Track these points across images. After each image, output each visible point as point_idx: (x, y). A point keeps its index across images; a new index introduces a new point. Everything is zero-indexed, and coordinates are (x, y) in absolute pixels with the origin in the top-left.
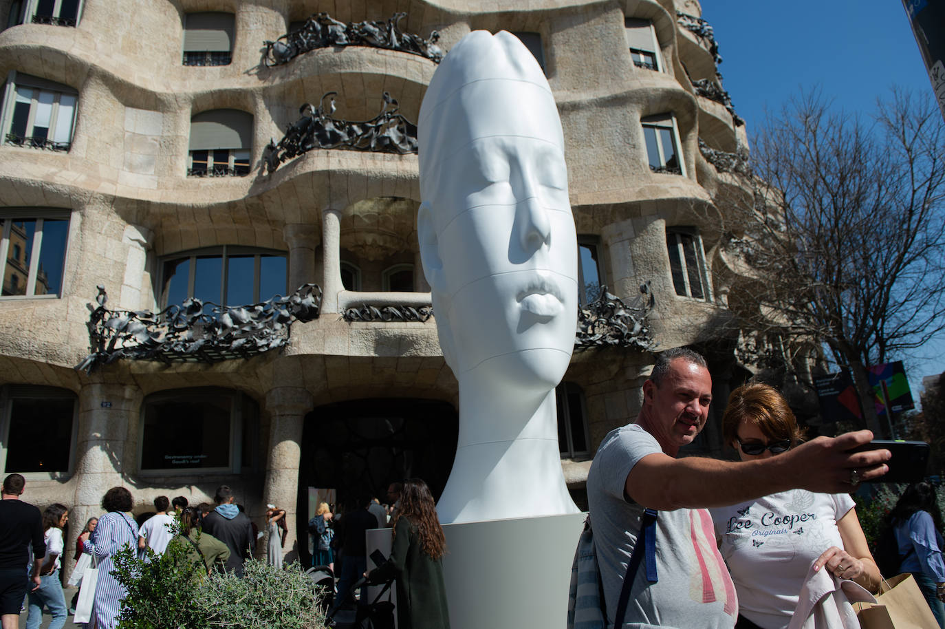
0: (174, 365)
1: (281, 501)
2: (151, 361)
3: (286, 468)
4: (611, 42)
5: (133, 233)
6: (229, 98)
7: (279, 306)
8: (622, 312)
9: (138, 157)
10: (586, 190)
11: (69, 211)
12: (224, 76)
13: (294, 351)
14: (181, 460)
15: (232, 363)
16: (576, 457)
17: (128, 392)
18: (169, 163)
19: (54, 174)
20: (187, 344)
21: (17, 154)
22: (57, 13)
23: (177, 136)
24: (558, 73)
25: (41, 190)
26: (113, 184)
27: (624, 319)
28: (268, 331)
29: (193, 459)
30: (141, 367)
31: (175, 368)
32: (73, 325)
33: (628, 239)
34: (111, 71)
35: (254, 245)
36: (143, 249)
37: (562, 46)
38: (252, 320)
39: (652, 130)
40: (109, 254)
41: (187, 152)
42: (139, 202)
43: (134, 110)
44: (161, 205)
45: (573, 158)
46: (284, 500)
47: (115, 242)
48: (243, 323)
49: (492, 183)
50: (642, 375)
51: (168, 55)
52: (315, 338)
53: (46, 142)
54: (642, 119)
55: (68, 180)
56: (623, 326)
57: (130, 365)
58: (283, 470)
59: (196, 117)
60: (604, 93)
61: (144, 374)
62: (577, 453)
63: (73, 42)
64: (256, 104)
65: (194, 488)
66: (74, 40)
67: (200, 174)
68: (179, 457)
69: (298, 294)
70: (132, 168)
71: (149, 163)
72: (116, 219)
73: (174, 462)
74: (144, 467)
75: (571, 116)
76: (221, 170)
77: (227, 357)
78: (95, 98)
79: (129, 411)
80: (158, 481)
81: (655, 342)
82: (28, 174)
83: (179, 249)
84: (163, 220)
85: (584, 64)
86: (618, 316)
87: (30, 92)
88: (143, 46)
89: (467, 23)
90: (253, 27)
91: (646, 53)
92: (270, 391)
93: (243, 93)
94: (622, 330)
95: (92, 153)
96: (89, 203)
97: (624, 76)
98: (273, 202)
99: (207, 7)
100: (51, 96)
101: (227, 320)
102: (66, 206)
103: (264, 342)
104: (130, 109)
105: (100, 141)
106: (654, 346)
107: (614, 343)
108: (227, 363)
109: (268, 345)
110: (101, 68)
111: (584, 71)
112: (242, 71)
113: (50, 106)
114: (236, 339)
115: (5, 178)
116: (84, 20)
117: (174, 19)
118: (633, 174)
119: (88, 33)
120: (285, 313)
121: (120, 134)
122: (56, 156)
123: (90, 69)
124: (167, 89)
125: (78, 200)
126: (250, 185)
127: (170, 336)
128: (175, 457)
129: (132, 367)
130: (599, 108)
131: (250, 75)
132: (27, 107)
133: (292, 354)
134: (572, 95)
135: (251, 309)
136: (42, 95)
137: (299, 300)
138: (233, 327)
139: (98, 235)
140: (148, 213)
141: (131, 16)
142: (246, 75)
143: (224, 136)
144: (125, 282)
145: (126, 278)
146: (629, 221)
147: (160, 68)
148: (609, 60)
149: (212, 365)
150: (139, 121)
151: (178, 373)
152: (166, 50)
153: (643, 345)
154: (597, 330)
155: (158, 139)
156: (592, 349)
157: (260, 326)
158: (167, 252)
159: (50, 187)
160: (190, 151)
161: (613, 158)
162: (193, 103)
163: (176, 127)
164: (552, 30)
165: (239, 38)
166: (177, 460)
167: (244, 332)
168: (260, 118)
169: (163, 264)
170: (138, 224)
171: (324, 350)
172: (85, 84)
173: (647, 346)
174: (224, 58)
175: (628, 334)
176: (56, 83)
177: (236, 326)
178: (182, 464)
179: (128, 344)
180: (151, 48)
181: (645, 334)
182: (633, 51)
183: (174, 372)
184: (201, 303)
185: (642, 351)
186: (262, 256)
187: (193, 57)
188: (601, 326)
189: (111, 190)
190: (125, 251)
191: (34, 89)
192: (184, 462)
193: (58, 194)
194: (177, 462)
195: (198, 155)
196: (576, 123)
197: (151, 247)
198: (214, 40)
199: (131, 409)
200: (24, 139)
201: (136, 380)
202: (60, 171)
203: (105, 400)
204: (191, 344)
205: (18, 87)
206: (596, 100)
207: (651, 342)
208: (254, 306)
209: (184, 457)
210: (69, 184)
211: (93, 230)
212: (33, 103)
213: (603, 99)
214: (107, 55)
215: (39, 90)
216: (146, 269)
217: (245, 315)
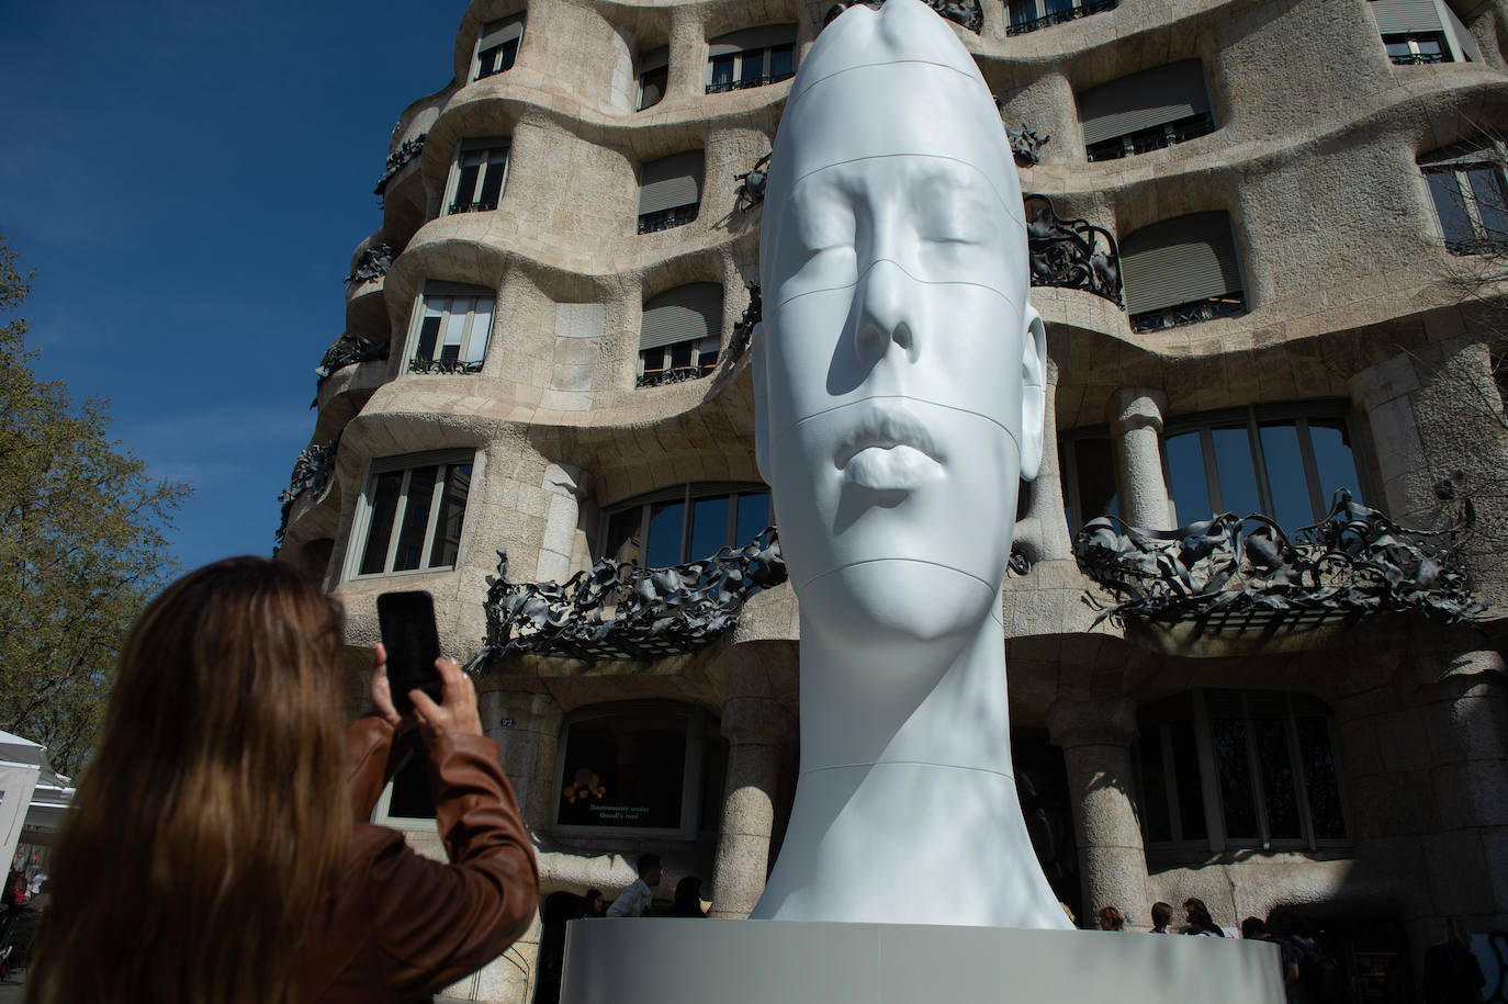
0: (599, 663)
1: (734, 889)
2: (568, 658)
3: (745, 834)
4: (1338, 35)
5: (558, 474)
6: (690, 266)
7: (728, 563)
8: (1387, 540)
9: (572, 369)
10: (1302, 312)
11: (472, 451)
12: (685, 238)
13: (745, 635)
14: (613, 812)
15: (677, 660)
16: (1319, 849)
17: (537, 705)
18: (611, 372)
19: (455, 403)
20: (592, 628)
21: (416, 383)
22: (477, 198)
23: (622, 333)
24: (1236, 113)
25: (437, 425)
26: (531, 408)
27: (1393, 554)
28: (708, 604)
29: (630, 812)
30: (553, 667)
31: (600, 669)
32: (465, 606)
33: (1406, 394)
34: (533, 257)
35: (726, 479)
36: (573, 496)
37: (1241, 68)
38: (685, 588)
39: (1446, 175)
40: (523, 507)
41: (637, 353)
42: (562, 429)
43: (568, 305)
44: (592, 431)
45: (1274, 258)
46: (739, 888)
47: (531, 489)
48: (669, 593)
49: (817, 252)
50: (1454, 672)
51: (615, 224)
52: (778, 613)
53: (457, 364)
54: (1419, 160)
55: (470, 410)
56: (1388, 569)
57: (537, 663)
58: (739, 837)
59: (648, 304)
60: (1328, 126)
61: (557, 678)
62: (1324, 843)
63: (487, 228)
64: (724, 268)
65: (618, 858)
66: (489, 225)
67: (653, 384)
68: (610, 808)
69: (758, 543)
70: (561, 385)
71: (585, 376)
72: (534, 456)
73: (603, 815)
74: (562, 821)
75: (1265, 184)
76: (681, 371)
77: (670, 650)
78: (517, 296)
79: (539, 733)
80: (577, 843)
81: (1481, 599)
82: (424, 406)
83: (626, 495)
84: (599, 452)
85: (1286, 86)
86: (1378, 549)
87: (442, 303)
88: (582, 217)
89: (1062, 74)
90: (726, 160)
91: (1421, 37)
92: (725, 703)
93: (707, 256)
94: (1387, 576)
95: (509, 371)
96: (495, 437)
97: (1370, 87)
98: (736, 407)
99: (669, 147)
100: (465, 304)
101: (649, 591)
102: (469, 444)
103: (699, 622)
104: (562, 305)
105: (521, 354)
106: (1479, 608)
107: (1370, 604)
108: (671, 660)
109: (705, 627)
110: (519, 255)
111: (1287, 99)
112: (710, 225)
113: (464, 316)
114: (659, 619)
115: (397, 415)
116: (506, 198)
117: (625, 175)
118: (1405, 264)
119: (509, 213)
120: (736, 574)
121: (549, 341)
122: (461, 380)
123: (507, 259)
124: (610, 269)
125: (481, 435)
126: (710, 385)
127: (575, 617)
128: (604, 808)
129: (540, 667)
130: (1321, 158)
131: (718, 229)
132: (438, 320)
133: (743, 640)
134: (1265, 145)
135: (685, 572)
136: (456, 304)
137: (756, 553)
138: (655, 600)
139: (508, 480)
140: (576, 444)
141: (567, 181)
142: (714, 230)
143: (684, 323)
144: (544, 546)
145: (546, 539)
146: (1403, 359)
147: (603, 243)
148: (1336, 66)
149: (650, 664)
150: (575, 321)
151: (604, 677)
152: (613, 219)
153: (1445, 607)
154: (1325, 580)
155: (599, 341)
156: (1335, 622)
157: (697, 597)
158: (612, 500)
159: (448, 420)
160: (641, 352)
161: (1360, 243)
162: (643, 284)
163: (621, 320)
164: (1219, 45)
165: (708, 180)
166: (606, 812)
167: (671, 607)
168: (730, 287)
169: (608, 519)
170: (565, 462)
171: (789, 633)
172: (502, 281)
173: (1457, 608)
174: (688, 213)
175: (1401, 584)
176: (469, 285)
177: (660, 598)
178: (613, 819)
179: (526, 631)
180: (593, 220)
181: (1453, 584)
182: (1389, 39)
183: (599, 674)
184: (616, 566)
185: (1449, 622)
186: (742, 494)
187: (651, 222)
188: (1336, 570)
189: (524, 416)
190: (546, 500)
191: (446, 297)
192: (616, 816)
193: (457, 429)
194: (607, 816)
195: (651, 356)
196: (1275, 193)
197: (586, 495)
198: (676, 191)
199: (542, 731)
200: (431, 363)
201: (548, 686)
202: (463, 398)
203: (505, 717)
204: (598, 627)
205: (427, 299)
206: (1314, 143)
207: (1469, 601)
208: (689, 567)
209: (617, 809)
210: (471, 413)
211: (499, 474)
212: (444, 315)
213: (1328, 137)
214: (531, 238)
215: (452, 298)
216: (579, 526)
217: (674, 580)
